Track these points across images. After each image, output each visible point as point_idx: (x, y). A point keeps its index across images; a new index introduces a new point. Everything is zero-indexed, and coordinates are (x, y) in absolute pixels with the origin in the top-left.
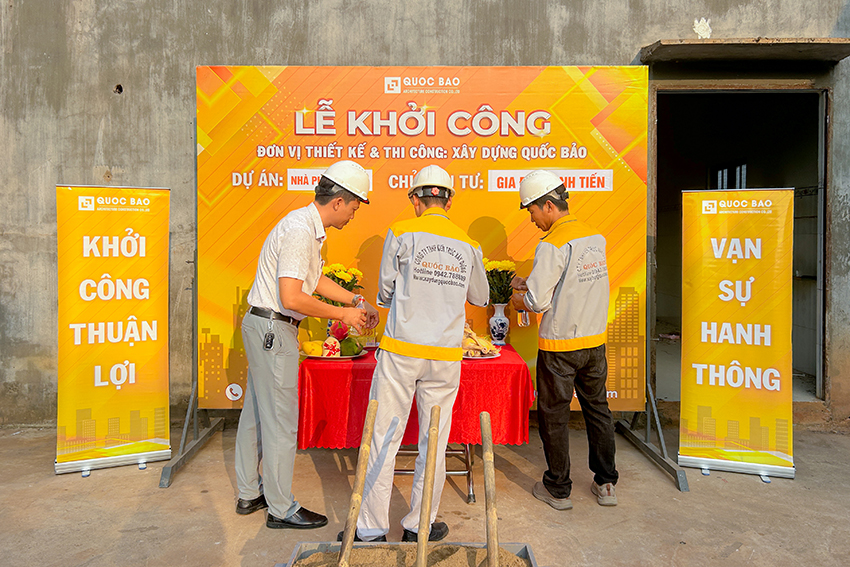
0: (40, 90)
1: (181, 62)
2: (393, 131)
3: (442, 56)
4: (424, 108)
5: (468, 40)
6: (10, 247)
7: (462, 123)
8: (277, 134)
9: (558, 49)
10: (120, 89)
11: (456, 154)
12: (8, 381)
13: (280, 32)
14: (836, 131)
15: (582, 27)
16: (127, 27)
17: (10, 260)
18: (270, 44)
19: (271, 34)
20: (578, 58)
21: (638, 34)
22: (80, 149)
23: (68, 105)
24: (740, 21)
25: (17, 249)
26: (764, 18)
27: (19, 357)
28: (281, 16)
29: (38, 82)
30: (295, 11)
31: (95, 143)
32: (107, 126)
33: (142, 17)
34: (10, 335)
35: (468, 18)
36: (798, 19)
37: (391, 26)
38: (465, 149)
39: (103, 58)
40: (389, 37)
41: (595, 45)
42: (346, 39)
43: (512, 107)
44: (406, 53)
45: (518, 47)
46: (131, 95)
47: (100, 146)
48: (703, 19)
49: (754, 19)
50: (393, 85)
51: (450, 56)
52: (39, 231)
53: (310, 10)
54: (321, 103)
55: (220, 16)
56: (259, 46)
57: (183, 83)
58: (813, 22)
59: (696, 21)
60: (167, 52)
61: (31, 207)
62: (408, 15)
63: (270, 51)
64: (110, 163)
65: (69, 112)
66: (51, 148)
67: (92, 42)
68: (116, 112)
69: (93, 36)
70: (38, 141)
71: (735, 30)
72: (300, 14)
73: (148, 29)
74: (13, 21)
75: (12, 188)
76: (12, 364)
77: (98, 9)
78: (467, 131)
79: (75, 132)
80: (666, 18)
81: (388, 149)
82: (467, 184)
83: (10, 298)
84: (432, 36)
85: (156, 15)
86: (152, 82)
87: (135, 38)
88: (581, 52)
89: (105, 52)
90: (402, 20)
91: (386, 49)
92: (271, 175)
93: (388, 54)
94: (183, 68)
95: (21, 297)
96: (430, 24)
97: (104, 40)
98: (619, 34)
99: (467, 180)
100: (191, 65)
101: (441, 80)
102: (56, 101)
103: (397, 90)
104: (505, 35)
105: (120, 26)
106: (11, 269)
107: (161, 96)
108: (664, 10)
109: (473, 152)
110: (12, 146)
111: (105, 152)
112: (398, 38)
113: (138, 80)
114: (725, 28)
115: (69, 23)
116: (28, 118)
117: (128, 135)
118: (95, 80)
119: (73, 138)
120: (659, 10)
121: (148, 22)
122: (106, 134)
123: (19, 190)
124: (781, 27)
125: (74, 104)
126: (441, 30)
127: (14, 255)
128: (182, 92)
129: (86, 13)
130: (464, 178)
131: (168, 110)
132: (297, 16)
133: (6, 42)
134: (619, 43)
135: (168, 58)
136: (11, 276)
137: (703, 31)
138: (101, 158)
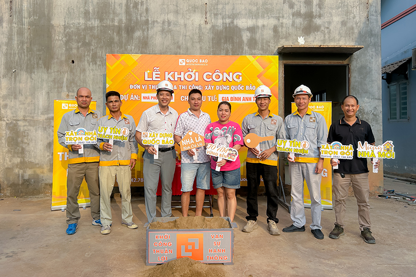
0: (41, 62)
1: (98, 51)
2: (182, 79)
3: (201, 50)
4: (194, 71)
5: (211, 44)
6: (27, 124)
7: (209, 76)
8: (138, 80)
9: (246, 48)
10: (73, 62)
11: (206, 88)
12: (25, 178)
13: (137, 40)
14: (352, 80)
15: (255, 40)
16: (76, 37)
17: (27, 129)
18: (133, 45)
19: (134, 41)
20: (253, 51)
21: (277, 42)
22: (57, 86)
23: (52, 68)
24: (315, 38)
25: (30, 125)
26: (325, 37)
27: (29, 169)
28: (138, 34)
29: (40, 58)
30: (143, 32)
31: (63, 83)
32: (68, 76)
33: (82, 34)
34: (27, 160)
35: (211, 36)
36: (337, 37)
37: (181, 38)
38: (210, 86)
39: (66, 50)
40: (180, 42)
41: (260, 46)
42: (164, 43)
43: (227, 71)
44: (187, 49)
45: (231, 47)
46: (78, 64)
47: (65, 84)
48: (301, 37)
49: (321, 37)
50: (182, 62)
51: (204, 50)
52: (39, 118)
53: (149, 32)
54: (155, 68)
55: (113, 34)
56: (129, 45)
57: (99, 60)
58: (343, 39)
59: (299, 38)
60: (92, 47)
61: (36, 109)
62: (188, 34)
63: (133, 47)
64: (69, 91)
65: (52, 71)
66: (45, 85)
67: (63, 43)
68: (71, 71)
69: (63, 41)
70: (40, 82)
71: (313, 41)
72: (145, 33)
73: (85, 39)
74: (30, 34)
75: (29, 100)
76: (27, 171)
77: (65, 31)
78: (211, 79)
79: (55, 79)
80: (287, 37)
81: (180, 86)
82: (211, 100)
83: (26, 145)
84: (197, 42)
85: (88, 33)
86: (86, 59)
87: (80, 42)
88: (255, 49)
89: (67, 47)
90: (186, 36)
91: (179, 47)
92: (135, 96)
93: (180, 49)
94: (99, 54)
95: (31, 145)
96: (196, 37)
97: (67, 43)
98: (269, 42)
99: (211, 98)
100: (102, 52)
101: (201, 60)
102: (47, 66)
103: (184, 64)
104: (226, 42)
105: (74, 37)
106: (27, 133)
107: (89, 64)
108: (287, 33)
109: (213, 87)
110: (29, 84)
111: (67, 86)
112: (184, 43)
113: (81, 58)
114: (310, 40)
115: (53, 36)
116: (36, 73)
117: (76, 80)
118: (63, 58)
119: (54, 81)
120: (285, 33)
121: (85, 36)
122: (67, 80)
123: (31, 101)
124: (331, 40)
125: (55, 68)
126: (200, 40)
127: (29, 127)
128: (98, 63)
129: (60, 32)
130: (209, 97)
131: (92, 70)
132: (144, 34)
133: (27, 43)
134: (269, 46)
135: (92, 50)
136: (28, 136)
137: (302, 42)
138: (65, 89)
